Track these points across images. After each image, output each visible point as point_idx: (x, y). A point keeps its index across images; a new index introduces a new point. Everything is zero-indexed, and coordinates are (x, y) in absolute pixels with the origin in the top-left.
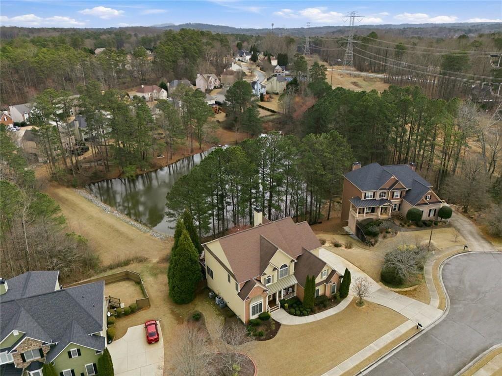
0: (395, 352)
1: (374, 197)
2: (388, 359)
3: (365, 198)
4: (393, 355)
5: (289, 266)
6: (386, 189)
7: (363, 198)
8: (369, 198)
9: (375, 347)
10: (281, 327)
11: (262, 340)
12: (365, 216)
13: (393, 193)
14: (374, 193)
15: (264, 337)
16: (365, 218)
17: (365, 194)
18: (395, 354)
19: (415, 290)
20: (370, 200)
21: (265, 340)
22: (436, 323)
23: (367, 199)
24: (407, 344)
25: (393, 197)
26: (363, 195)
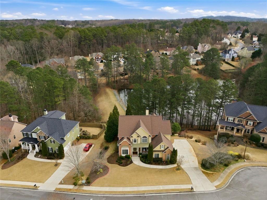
0: (169, 194)
1: (234, 121)
2: (163, 195)
3: (227, 120)
4: (167, 195)
5: (148, 138)
6: (243, 118)
7: (226, 120)
8: (230, 121)
9: (161, 187)
10: (132, 164)
11: (120, 166)
12: (224, 131)
13: (247, 122)
14: (234, 119)
15: (122, 165)
16: (224, 132)
17: (228, 118)
18: (168, 195)
19: (212, 174)
20: (231, 122)
21: (121, 166)
22: (205, 192)
23: (228, 121)
24: (179, 193)
25: (247, 124)
26: (226, 118)
